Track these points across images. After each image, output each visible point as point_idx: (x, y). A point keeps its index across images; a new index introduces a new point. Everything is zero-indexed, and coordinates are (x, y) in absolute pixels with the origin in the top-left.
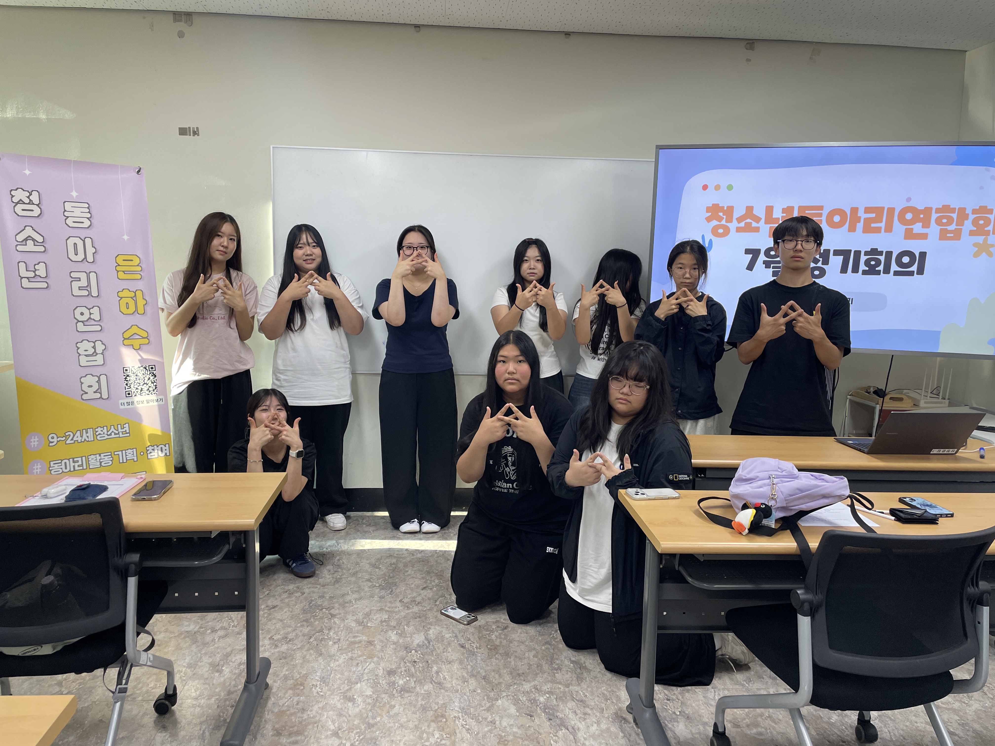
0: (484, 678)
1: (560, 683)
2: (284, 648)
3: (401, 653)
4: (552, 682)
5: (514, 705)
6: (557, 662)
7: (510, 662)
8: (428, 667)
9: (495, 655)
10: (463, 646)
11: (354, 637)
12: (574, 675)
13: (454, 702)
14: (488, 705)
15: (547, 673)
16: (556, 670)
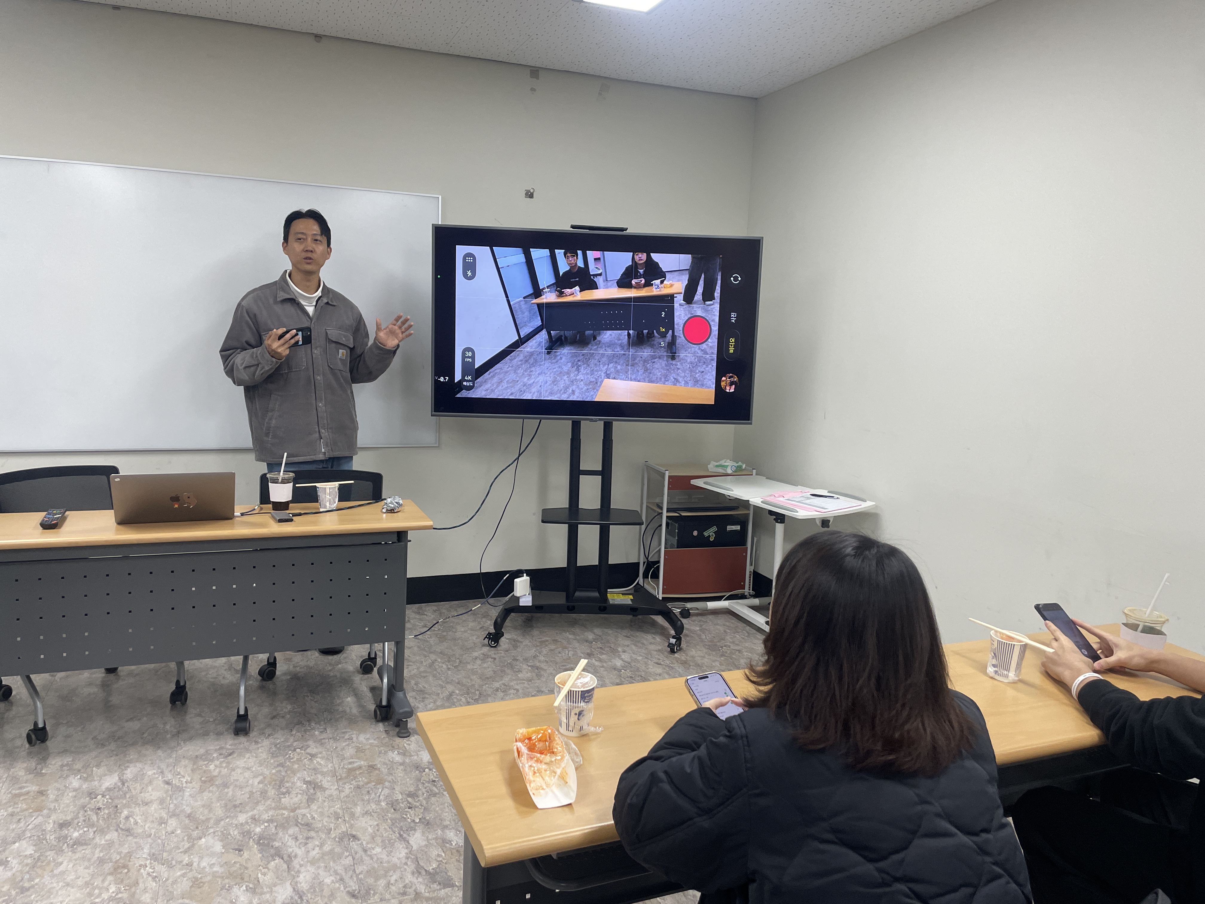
12: (305, 796)
13: (142, 849)
14: (187, 845)
16: (284, 794)
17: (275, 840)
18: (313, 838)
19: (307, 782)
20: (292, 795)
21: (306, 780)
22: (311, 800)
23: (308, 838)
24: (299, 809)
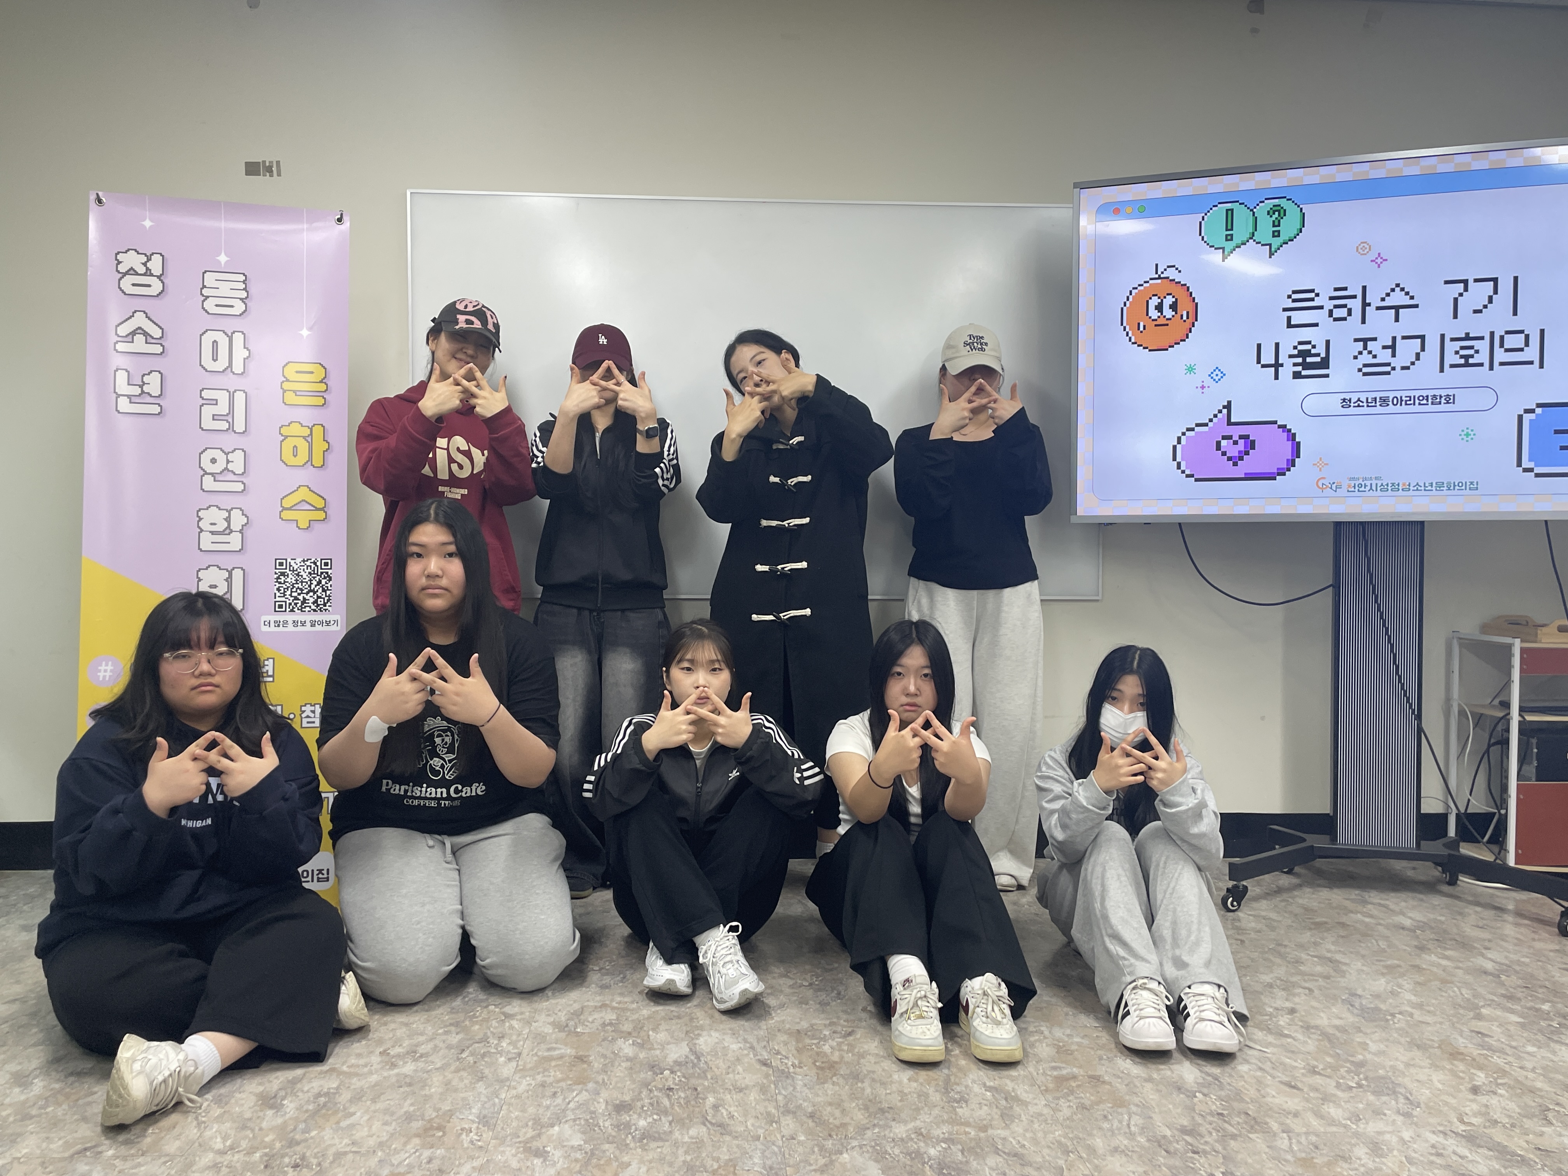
0: (812, 1116)
1: (967, 1124)
2: (409, 1068)
3: (642, 1075)
4: (949, 1123)
5: (877, 1161)
6: (958, 1089)
7: (863, 1089)
8: (697, 1098)
9: (831, 1078)
10: (764, 1063)
11: (549, 1050)
12: (995, 1110)
13: (750, 1157)
14: (822, 1161)
15: (939, 1108)
16: (958, 1102)
20: (971, 1105)
24: (993, 1128)
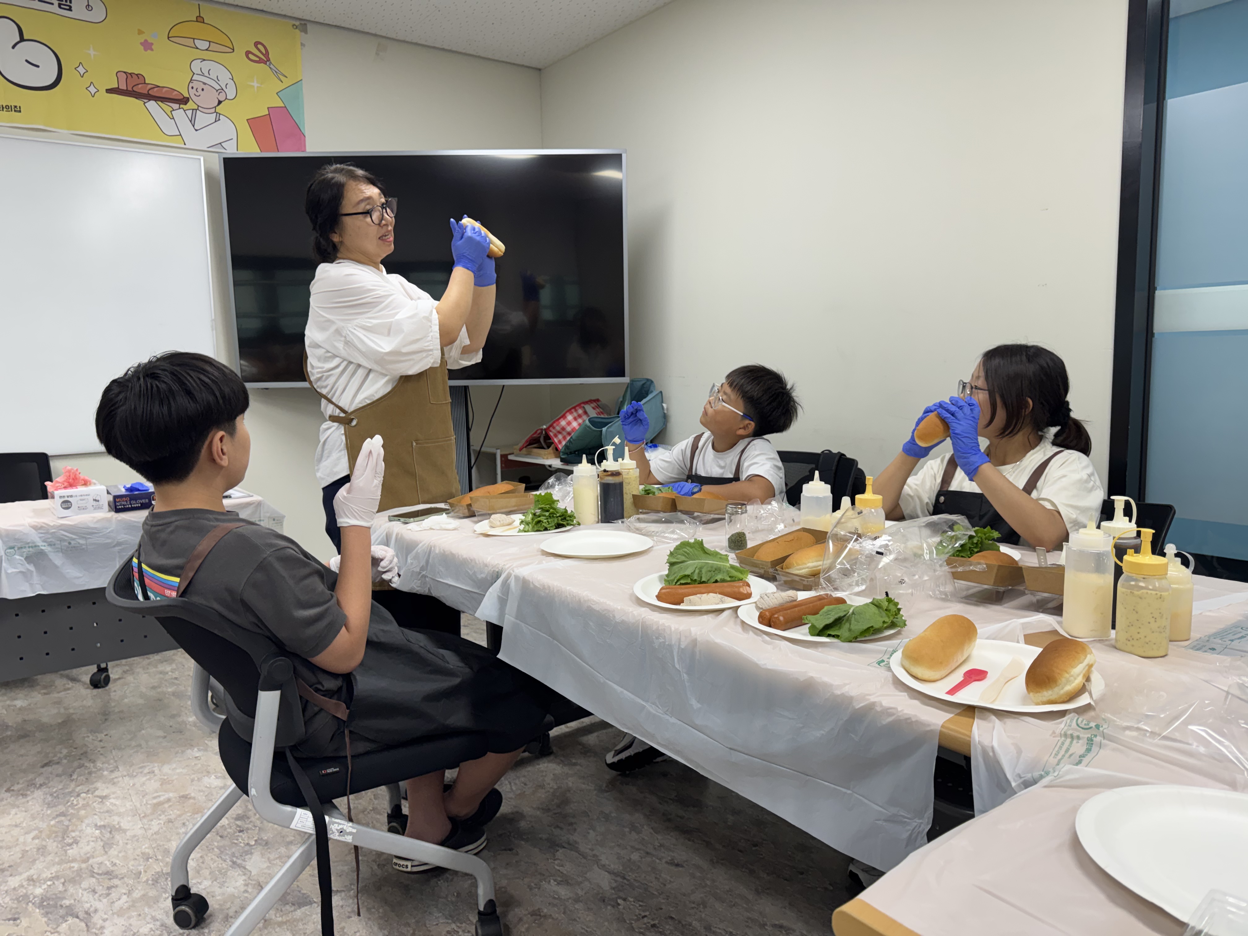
17: (64, 898)
18: (117, 886)
19: (100, 826)
20: (80, 845)
21: (99, 824)
22: (107, 846)
23: (109, 888)
24: (93, 858)
